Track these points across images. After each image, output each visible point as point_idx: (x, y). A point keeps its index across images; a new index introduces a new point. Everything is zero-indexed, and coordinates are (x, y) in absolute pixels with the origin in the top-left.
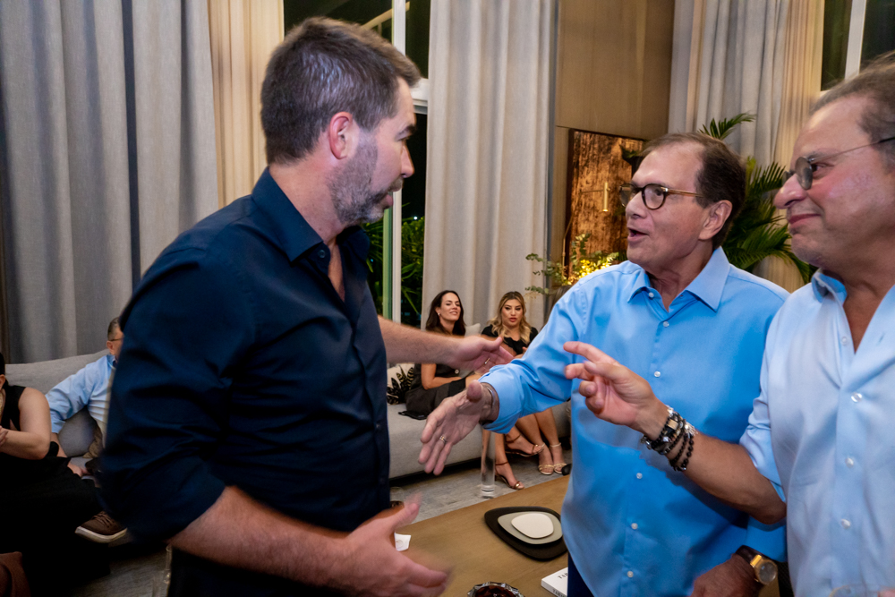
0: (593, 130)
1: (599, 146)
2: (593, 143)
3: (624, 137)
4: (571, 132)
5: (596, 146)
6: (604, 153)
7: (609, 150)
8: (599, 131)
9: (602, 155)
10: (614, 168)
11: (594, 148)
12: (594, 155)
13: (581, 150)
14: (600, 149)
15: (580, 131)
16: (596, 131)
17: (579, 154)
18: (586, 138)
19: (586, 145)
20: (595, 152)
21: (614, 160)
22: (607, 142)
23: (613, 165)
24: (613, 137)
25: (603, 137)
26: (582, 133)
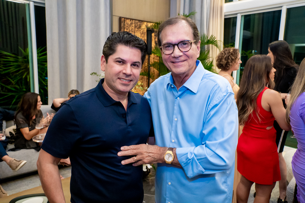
0: (132, 18)
1: (135, 25)
2: (132, 24)
3: (148, 22)
4: (120, 18)
5: (133, 25)
6: (137, 28)
7: (140, 27)
8: (135, 18)
9: (136, 29)
10: (143, 35)
11: (132, 26)
12: (132, 29)
13: (126, 27)
14: (135, 27)
15: (125, 18)
16: (134, 18)
17: (125, 29)
18: (128, 22)
19: (128, 24)
20: (133, 28)
21: (142, 32)
22: (139, 24)
23: (142, 34)
24: (142, 21)
25: (137, 21)
26: (126, 19)
